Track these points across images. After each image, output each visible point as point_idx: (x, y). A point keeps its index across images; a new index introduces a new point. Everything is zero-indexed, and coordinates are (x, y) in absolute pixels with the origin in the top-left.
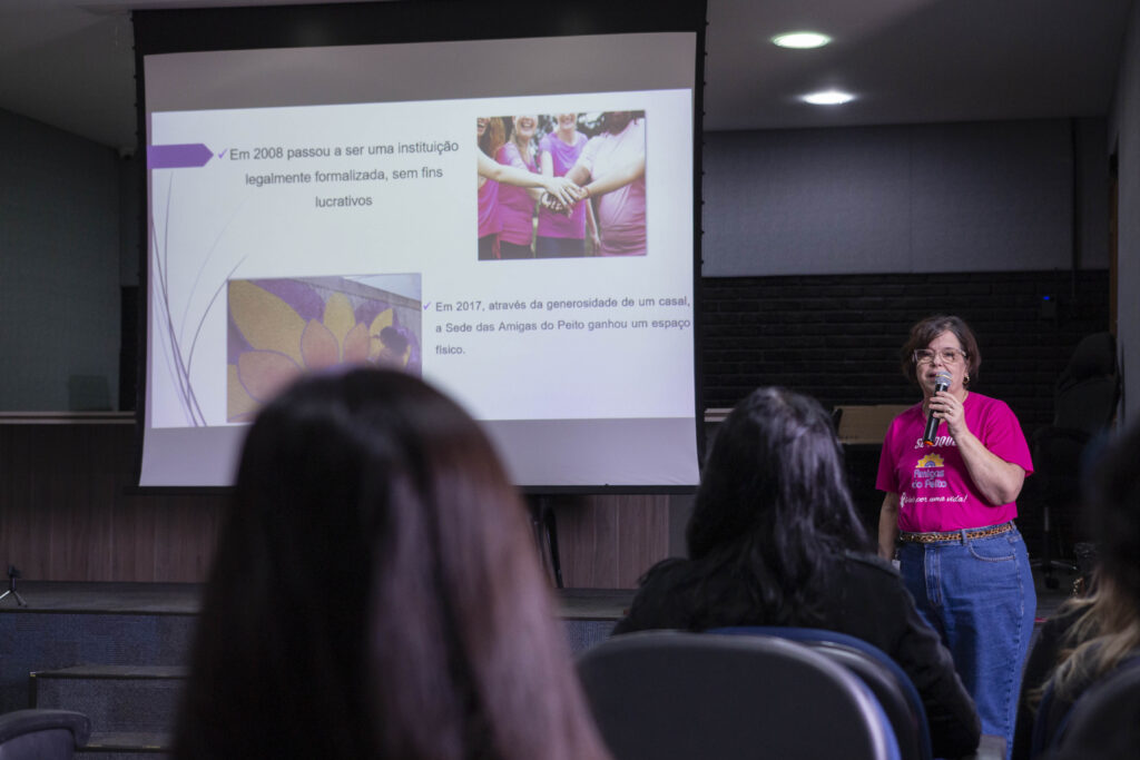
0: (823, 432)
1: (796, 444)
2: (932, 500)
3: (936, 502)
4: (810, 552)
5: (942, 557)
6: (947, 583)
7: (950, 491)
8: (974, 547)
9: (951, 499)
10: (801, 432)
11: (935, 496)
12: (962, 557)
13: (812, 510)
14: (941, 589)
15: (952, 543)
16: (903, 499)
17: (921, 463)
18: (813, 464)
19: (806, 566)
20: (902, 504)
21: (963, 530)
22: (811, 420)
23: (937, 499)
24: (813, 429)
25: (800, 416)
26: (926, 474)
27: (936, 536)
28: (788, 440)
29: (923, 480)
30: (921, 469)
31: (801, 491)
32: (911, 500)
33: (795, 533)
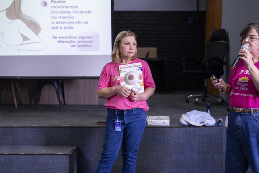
2: (241, 95)
3: (243, 96)
5: (242, 118)
6: (244, 128)
8: (255, 116)
11: (243, 94)
12: (250, 119)
14: (241, 130)
15: (246, 114)
16: (232, 93)
20: (231, 94)
21: (252, 109)
23: (243, 95)
26: (241, 84)
29: (239, 86)
30: (240, 82)
32: (234, 94)
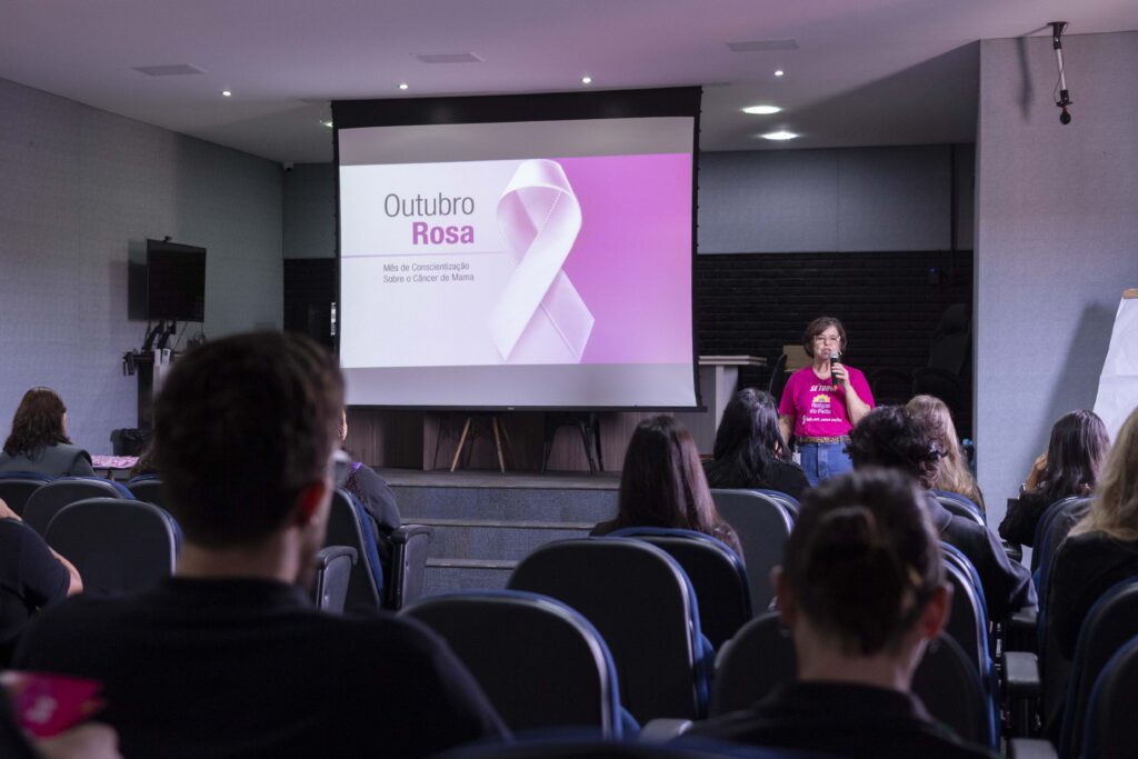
0: (771, 407)
1: (758, 412)
2: (822, 420)
4: (762, 458)
5: (828, 451)
6: (831, 465)
7: (832, 416)
9: (834, 420)
10: (762, 407)
13: (764, 441)
15: (834, 443)
17: (816, 399)
18: (765, 421)
19: (761, 463)
21: (841, 437)
22: (766, 400)
23: (826, 420)
24: (766, 405)
25: (761, 400)
26: (819, 406)
27: (826, 439)
28: (756, 409)
31: (759, 432)
33: (757, 450)
